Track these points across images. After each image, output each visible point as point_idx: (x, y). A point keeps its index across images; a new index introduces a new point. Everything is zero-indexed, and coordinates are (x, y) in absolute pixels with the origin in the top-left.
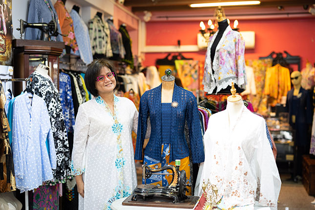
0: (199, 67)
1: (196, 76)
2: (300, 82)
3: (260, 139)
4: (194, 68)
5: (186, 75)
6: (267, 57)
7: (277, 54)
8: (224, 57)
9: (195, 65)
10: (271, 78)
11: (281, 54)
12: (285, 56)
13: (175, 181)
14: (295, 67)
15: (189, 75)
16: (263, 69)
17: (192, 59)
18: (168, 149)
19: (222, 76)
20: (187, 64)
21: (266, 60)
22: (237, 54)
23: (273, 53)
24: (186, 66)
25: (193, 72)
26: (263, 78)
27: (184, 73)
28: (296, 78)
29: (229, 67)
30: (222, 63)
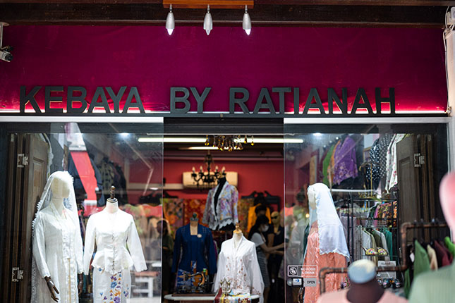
0: (184, 205)
1: (180, 214)
2: (279, 221)
3: (252, 255)
4: (179, 206)
5: (170, 213)
6: (249, 197)
7: (258, 194)
8: (224, 204)
9: (180, 203)
10: (253, 217)
11: (262, 194)
12: (265, 195)
13: (203, 282)
14: (275, 207)
15: (174, 213)
16: (246, 208)
17: (176, 197)
18: (195, 265)
19: (223, 218)
20: (172, 201)
21: (248, 200)
22: (233, 201)
23: (255, 192)
24: (171, 204)
25: (178, 210)
26: (245, 217)
27: (169, 210)
28: (276, 217)
29: (227, 211)
30: (222, 208)
